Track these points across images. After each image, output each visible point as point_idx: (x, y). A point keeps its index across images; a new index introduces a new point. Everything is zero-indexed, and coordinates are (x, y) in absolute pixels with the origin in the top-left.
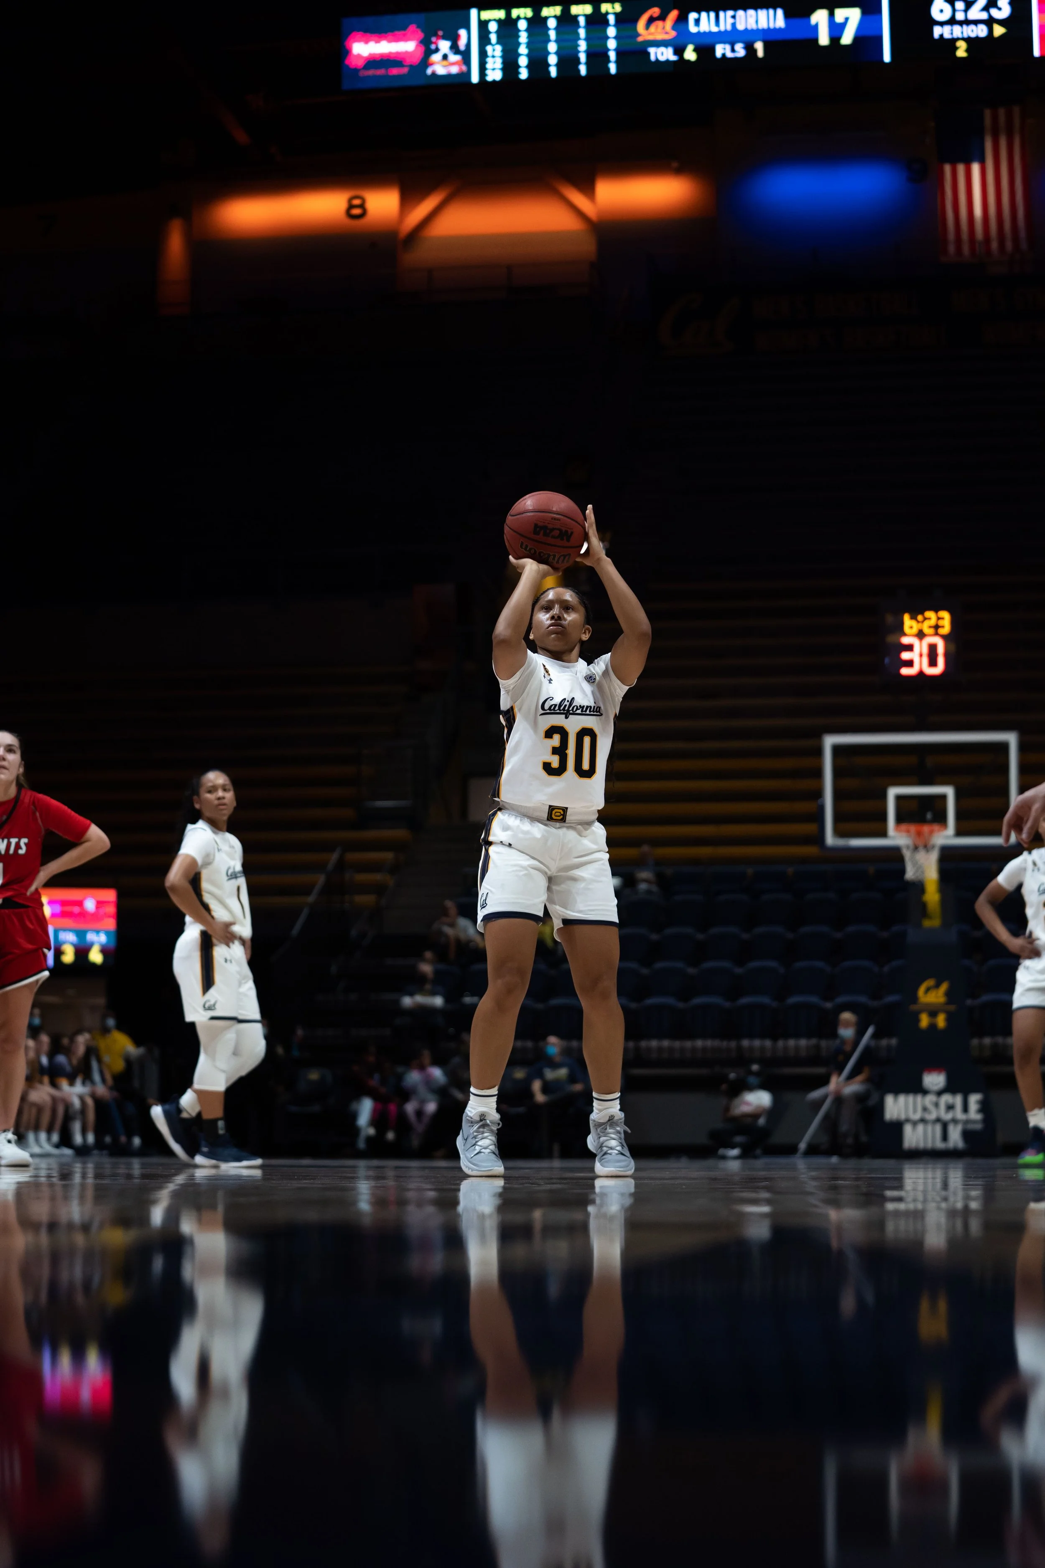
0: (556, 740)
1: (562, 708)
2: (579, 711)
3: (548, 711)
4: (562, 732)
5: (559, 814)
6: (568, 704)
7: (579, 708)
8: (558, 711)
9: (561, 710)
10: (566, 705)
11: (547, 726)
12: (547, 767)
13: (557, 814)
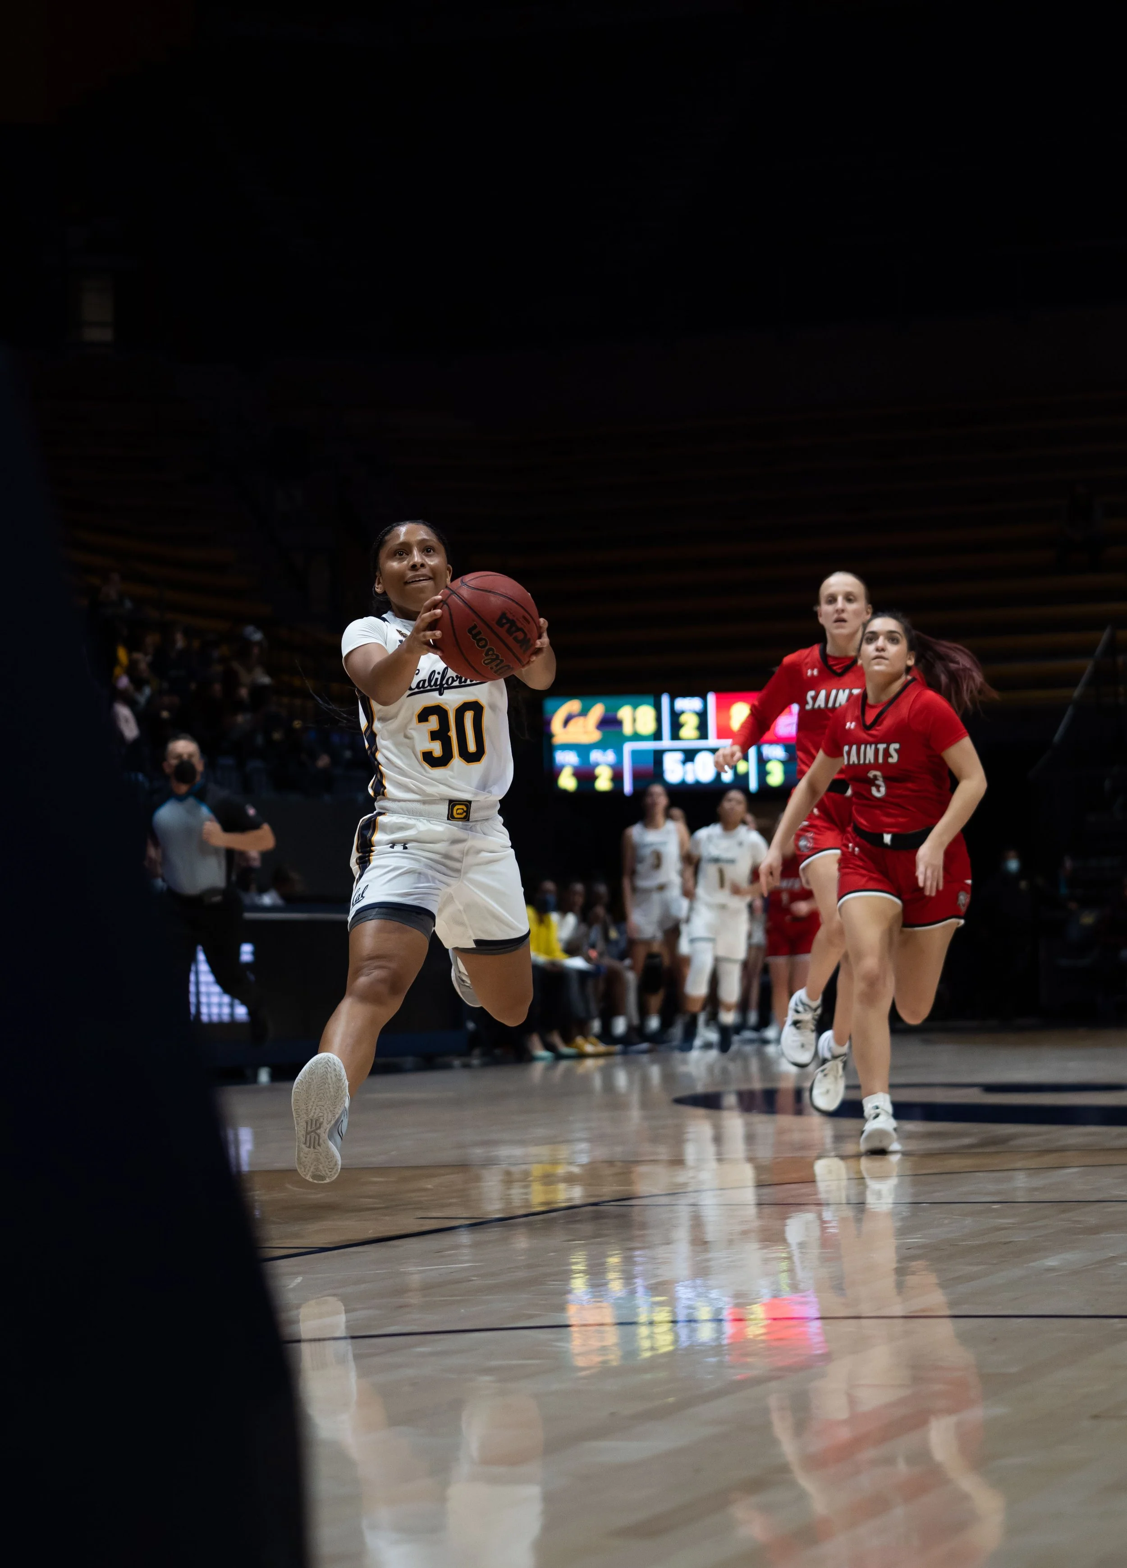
0: (433, 722)
1: (432, 683)
2: (456, 683)
3: (416, 690)
4: (439, 711)
5: (462, 811)
6: (439, 677)
7: (455, 679)
8: (429, 688)
9: (432, 686)
10: (437, 679)
11: (418, 709)
12: (429, 758)
13: (459, 811)
